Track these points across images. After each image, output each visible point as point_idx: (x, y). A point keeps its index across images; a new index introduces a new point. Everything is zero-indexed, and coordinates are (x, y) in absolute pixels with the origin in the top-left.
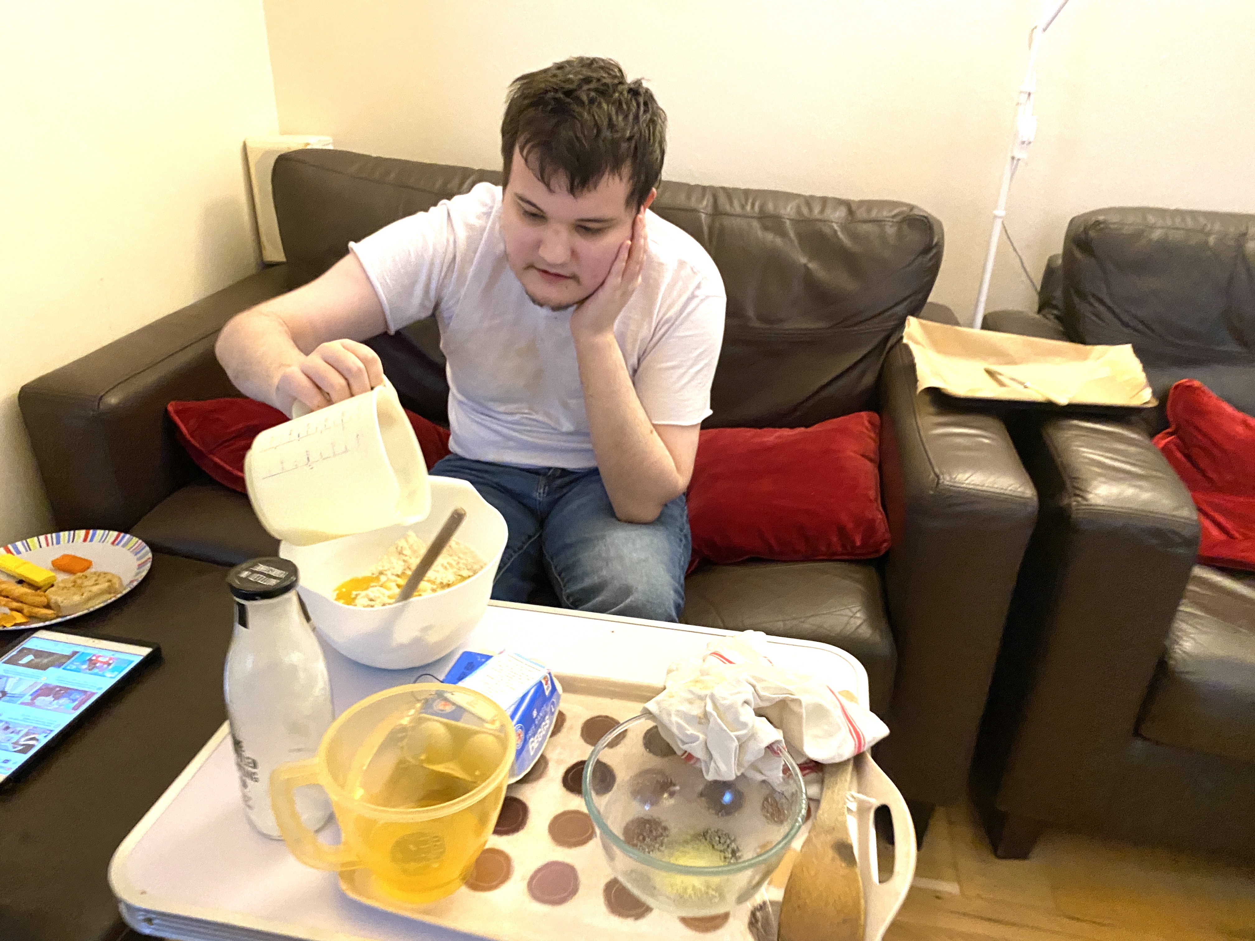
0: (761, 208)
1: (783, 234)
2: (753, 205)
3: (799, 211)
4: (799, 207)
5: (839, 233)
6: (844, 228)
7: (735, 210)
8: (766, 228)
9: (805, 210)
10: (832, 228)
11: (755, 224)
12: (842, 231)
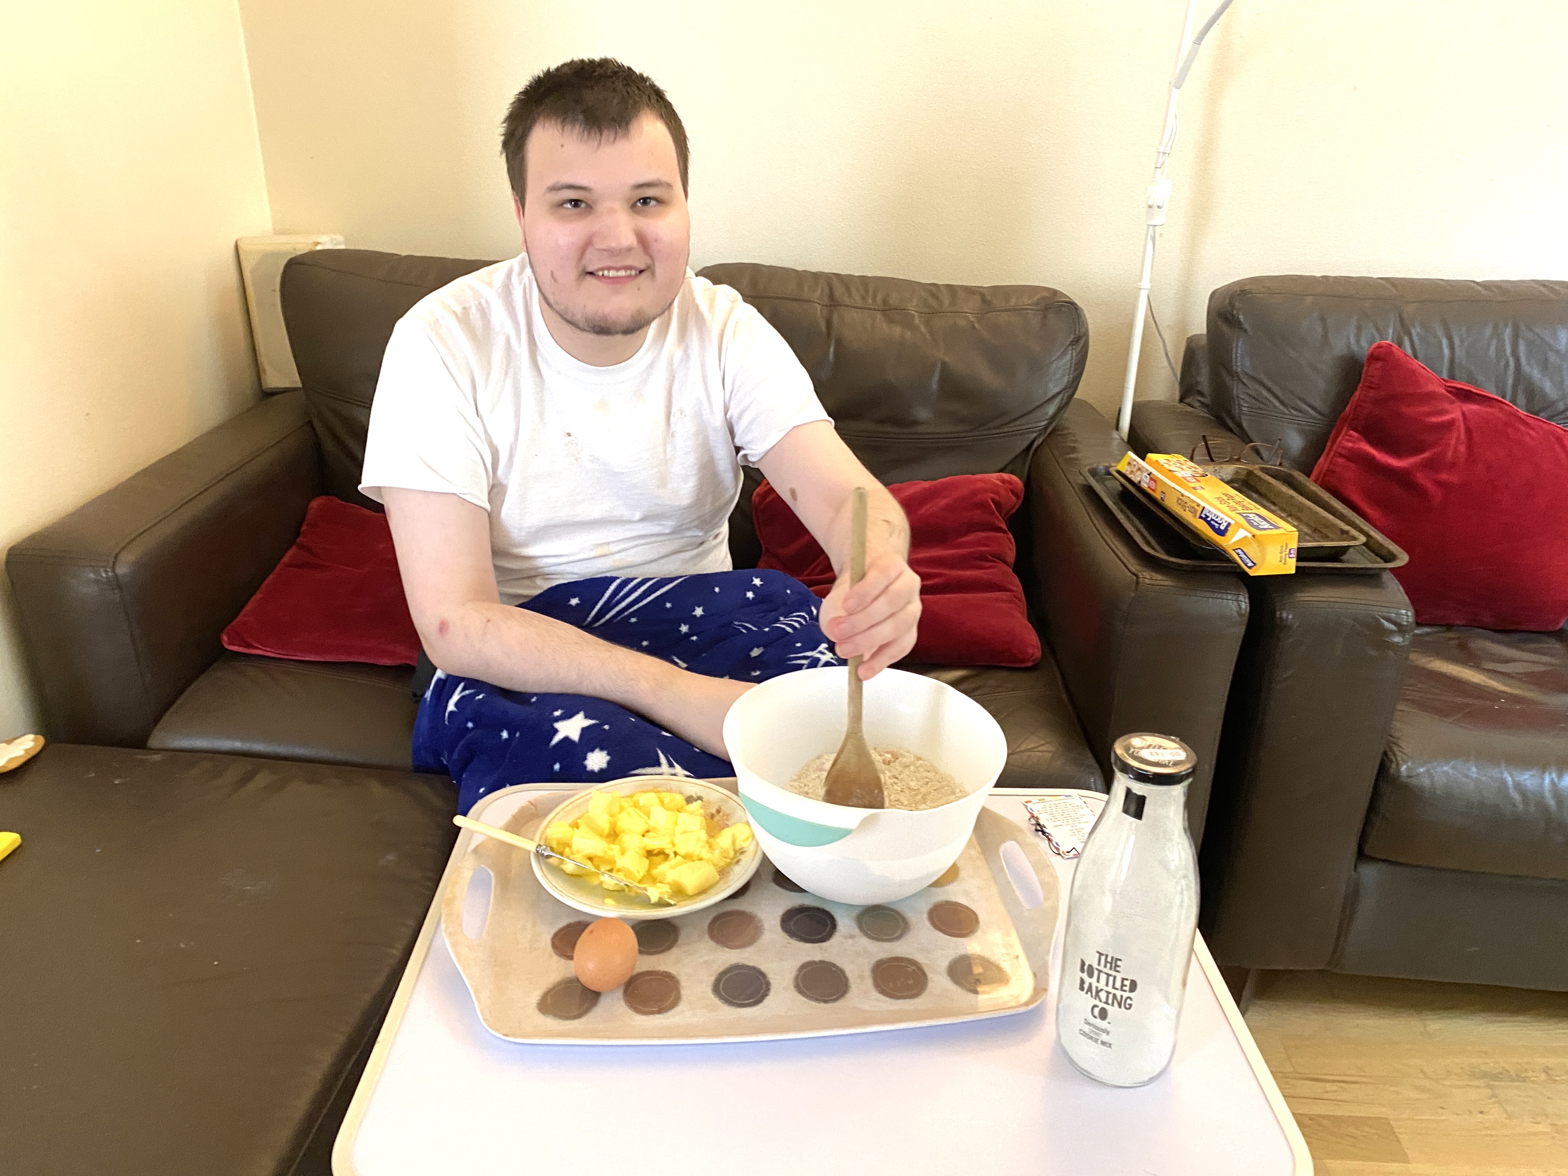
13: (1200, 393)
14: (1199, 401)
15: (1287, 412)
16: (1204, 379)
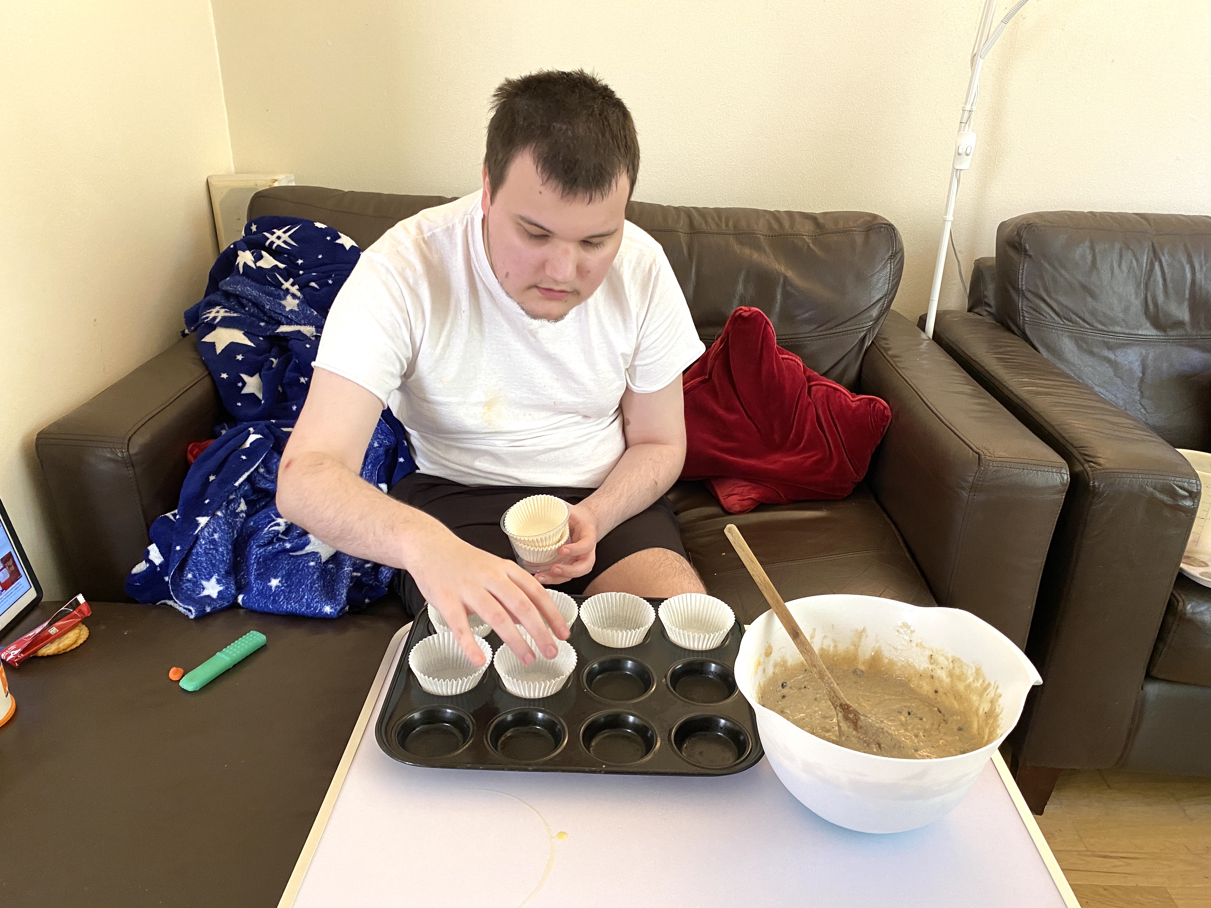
0: (735, 227)
1: (758, 248)
2: (727, 225)
3: (771, 228)
4: (769, 223)
5: (811, 245)
6: (815, 240)
7: (711, 227)
8: (741, 243)
9: (776, 226)
10: (804, 240)
11: (731, 239)
12: (813, 243)
13: (989, 305)
14: (986, 311)
15: (1062, 323)
16: (990, 292)
